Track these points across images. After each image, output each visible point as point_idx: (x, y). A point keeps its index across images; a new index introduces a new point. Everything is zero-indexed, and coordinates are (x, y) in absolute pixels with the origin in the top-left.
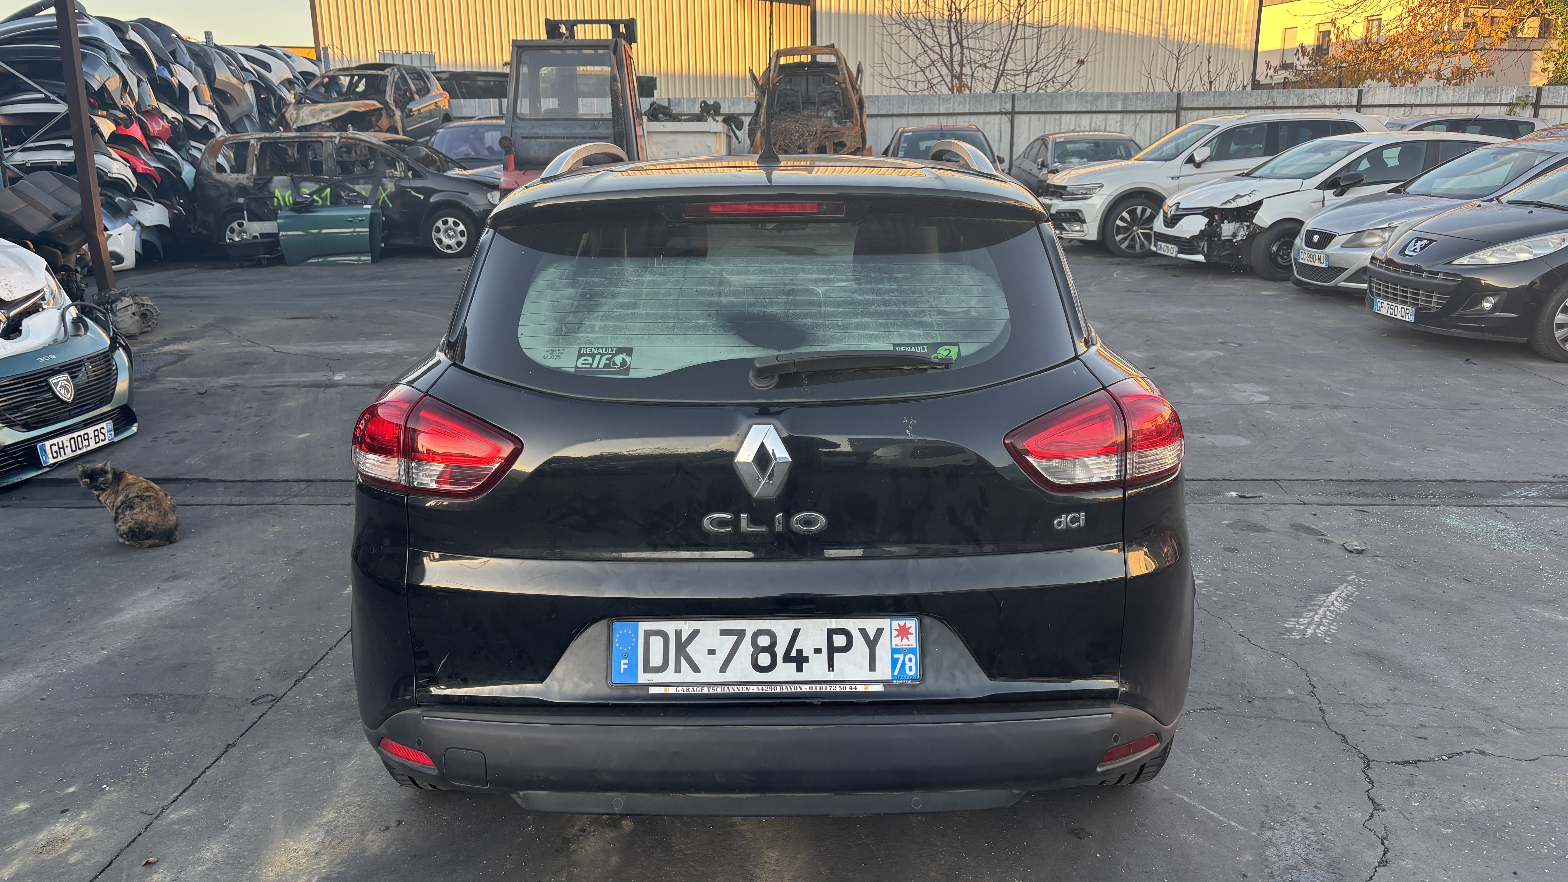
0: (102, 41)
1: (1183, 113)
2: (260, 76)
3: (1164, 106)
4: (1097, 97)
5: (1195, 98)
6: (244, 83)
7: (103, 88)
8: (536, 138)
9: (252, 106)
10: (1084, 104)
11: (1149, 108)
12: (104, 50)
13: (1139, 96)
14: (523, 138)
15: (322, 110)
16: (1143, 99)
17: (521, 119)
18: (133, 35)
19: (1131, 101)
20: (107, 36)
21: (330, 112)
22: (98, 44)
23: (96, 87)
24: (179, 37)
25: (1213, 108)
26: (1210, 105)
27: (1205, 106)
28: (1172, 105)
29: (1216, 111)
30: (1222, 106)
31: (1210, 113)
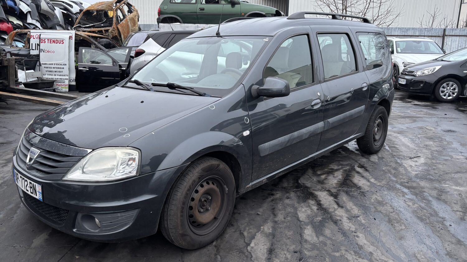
1: (446, 37)
3: (438, 34)
4: (408, 29)
5: (451, 31)
10: (402, 32)
11: (430, 35)
13: (426, 29)
16: (428, 31)
19: (423, 32)
25: (459, 36)
26: (458, 34)
27: (456, 35)
28: (441, 34)
29: (461, 37)
30: (463, 35)
31: (458, 38)
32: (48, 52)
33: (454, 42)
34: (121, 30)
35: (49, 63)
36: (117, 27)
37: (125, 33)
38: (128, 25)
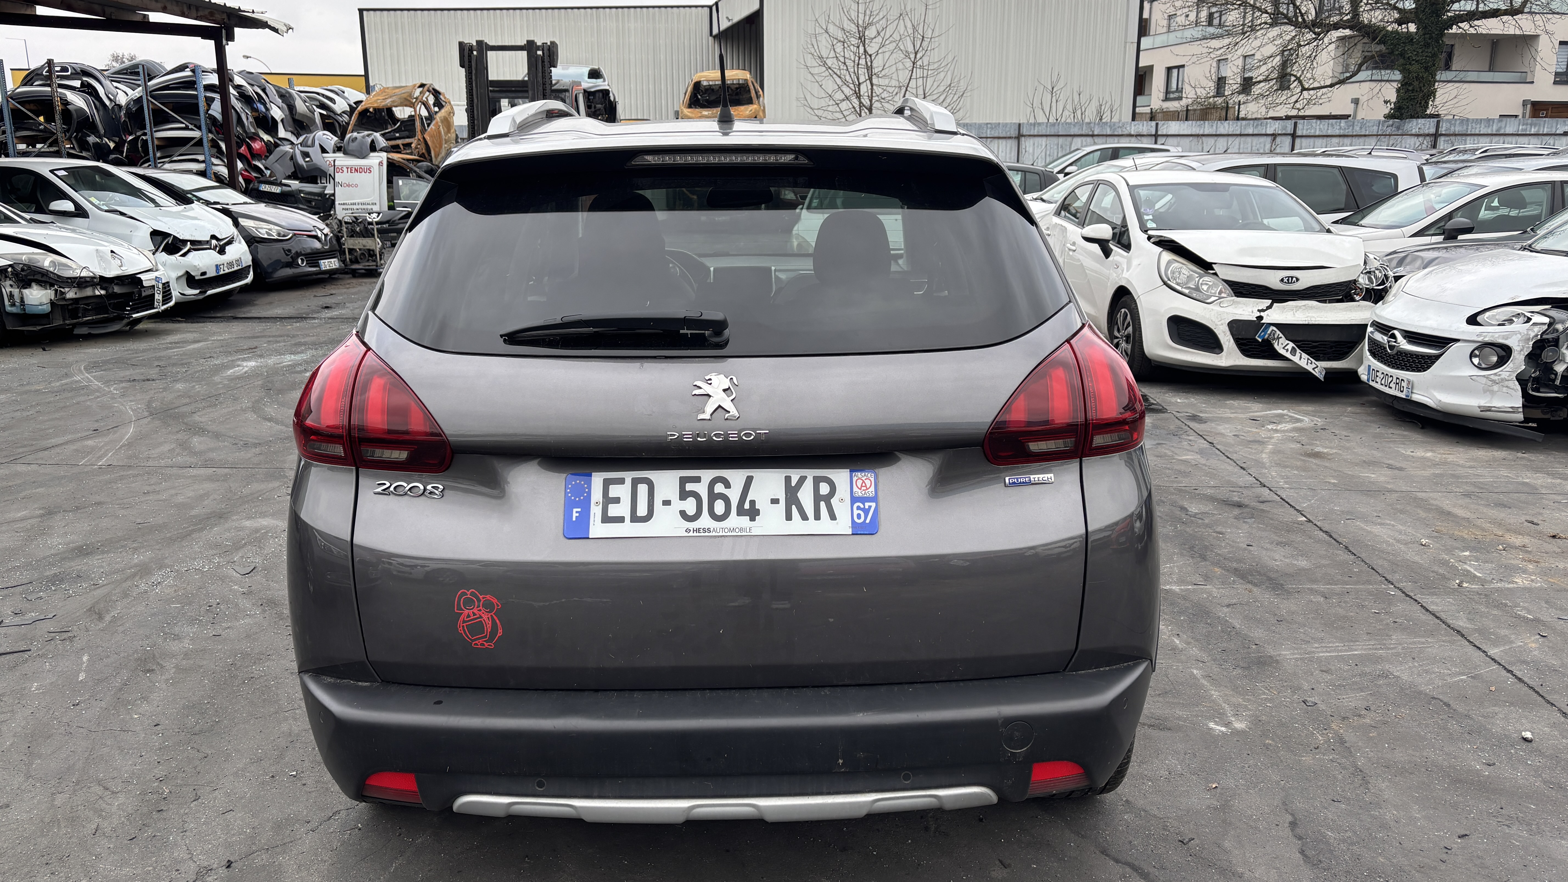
3: (1008, 133)
5: (1032, 127)
11: (996, 135)
13: (989, 126)
16: (992, 128)
25: (1046, 136)
26: (1044, 133)
27: (1040, 134)
28: (1014, 133)
29: (1049, 138)
30: (1053, 134)
31: (1044, 139)
32: (349, 186)
33: (1038, 147)
34: (430, 143)
35: (350, 202)
36: (424, 138)
37: (436, 147)
38: (440, 133)
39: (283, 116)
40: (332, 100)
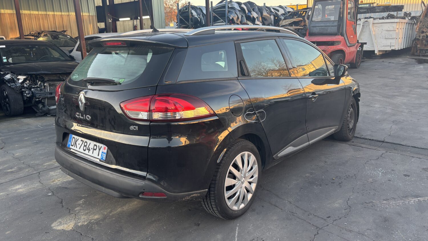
0: (235, 7)
2: (276, 13)
6: (271, 16)
7: (233, 18)
8: (316, 27)
9: (272, 21)
12: (234, 9)
14: (312, 27)
15: (287, 21)
17: (313, 22)
18: (243, 6)
20: (236, 6)
21: (289, 22)
22: (234, 8)
23: (231, 18)
24: (256, 5)
39: (257, 16)
40: (278, 11)
